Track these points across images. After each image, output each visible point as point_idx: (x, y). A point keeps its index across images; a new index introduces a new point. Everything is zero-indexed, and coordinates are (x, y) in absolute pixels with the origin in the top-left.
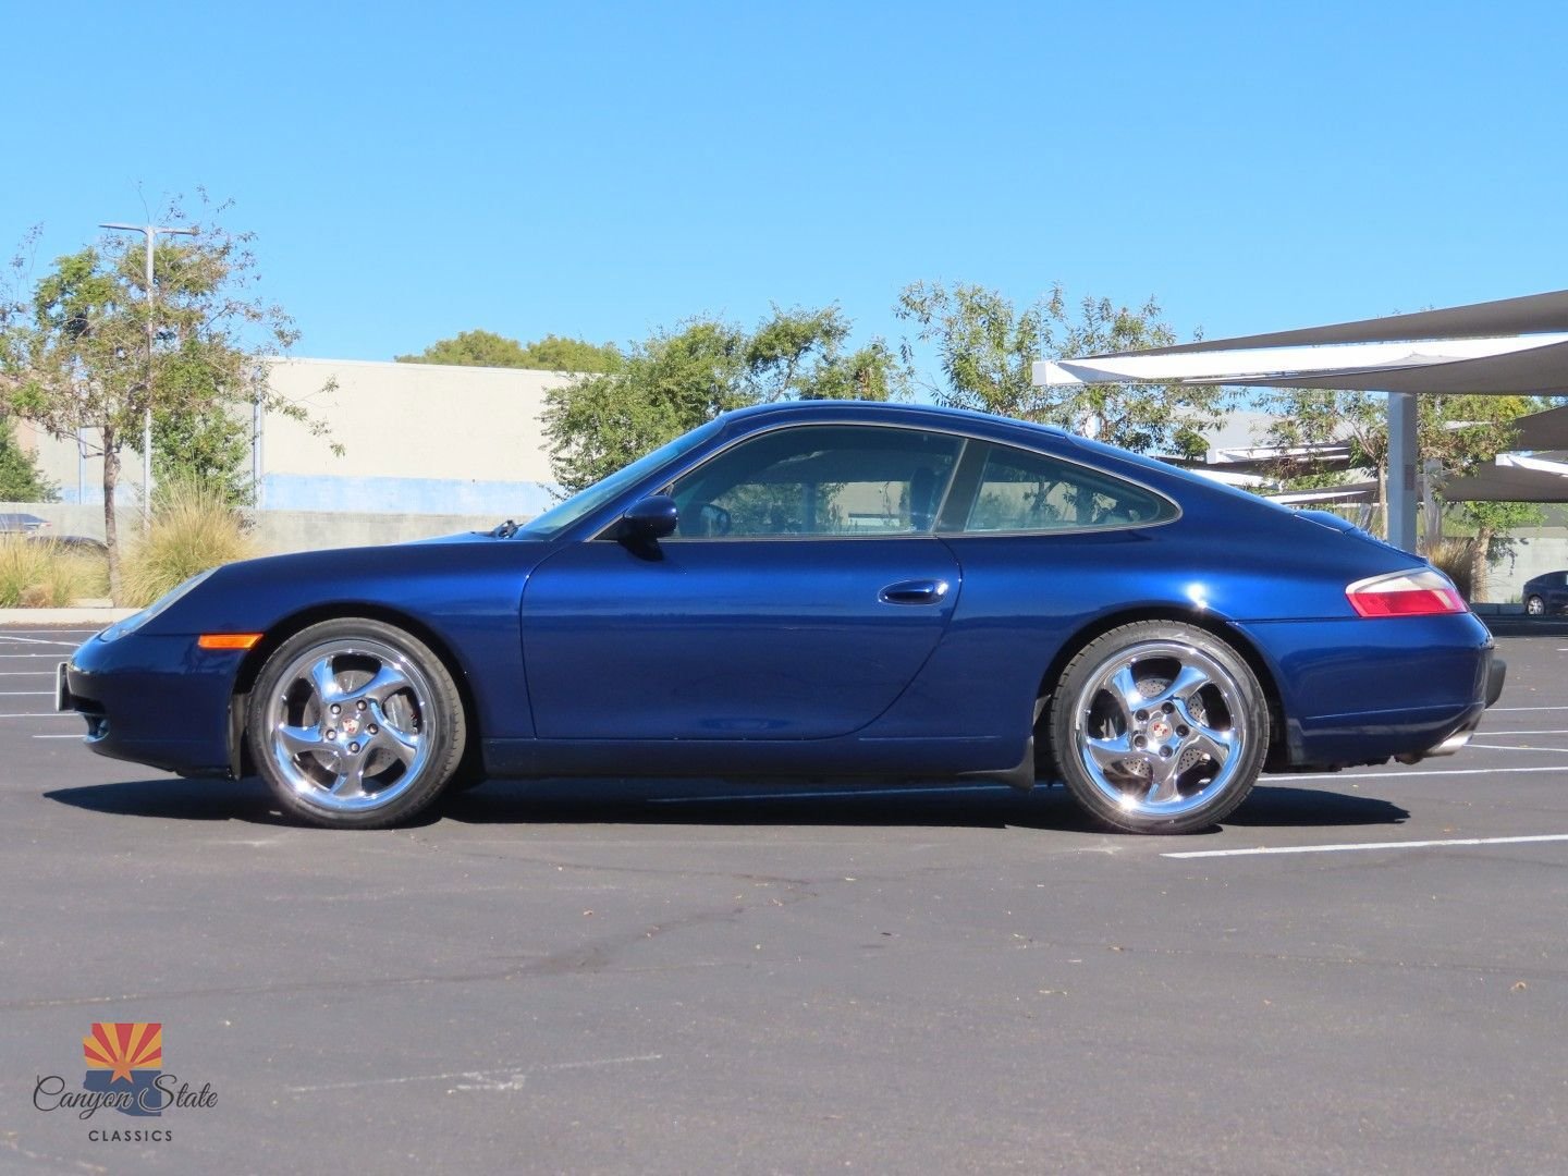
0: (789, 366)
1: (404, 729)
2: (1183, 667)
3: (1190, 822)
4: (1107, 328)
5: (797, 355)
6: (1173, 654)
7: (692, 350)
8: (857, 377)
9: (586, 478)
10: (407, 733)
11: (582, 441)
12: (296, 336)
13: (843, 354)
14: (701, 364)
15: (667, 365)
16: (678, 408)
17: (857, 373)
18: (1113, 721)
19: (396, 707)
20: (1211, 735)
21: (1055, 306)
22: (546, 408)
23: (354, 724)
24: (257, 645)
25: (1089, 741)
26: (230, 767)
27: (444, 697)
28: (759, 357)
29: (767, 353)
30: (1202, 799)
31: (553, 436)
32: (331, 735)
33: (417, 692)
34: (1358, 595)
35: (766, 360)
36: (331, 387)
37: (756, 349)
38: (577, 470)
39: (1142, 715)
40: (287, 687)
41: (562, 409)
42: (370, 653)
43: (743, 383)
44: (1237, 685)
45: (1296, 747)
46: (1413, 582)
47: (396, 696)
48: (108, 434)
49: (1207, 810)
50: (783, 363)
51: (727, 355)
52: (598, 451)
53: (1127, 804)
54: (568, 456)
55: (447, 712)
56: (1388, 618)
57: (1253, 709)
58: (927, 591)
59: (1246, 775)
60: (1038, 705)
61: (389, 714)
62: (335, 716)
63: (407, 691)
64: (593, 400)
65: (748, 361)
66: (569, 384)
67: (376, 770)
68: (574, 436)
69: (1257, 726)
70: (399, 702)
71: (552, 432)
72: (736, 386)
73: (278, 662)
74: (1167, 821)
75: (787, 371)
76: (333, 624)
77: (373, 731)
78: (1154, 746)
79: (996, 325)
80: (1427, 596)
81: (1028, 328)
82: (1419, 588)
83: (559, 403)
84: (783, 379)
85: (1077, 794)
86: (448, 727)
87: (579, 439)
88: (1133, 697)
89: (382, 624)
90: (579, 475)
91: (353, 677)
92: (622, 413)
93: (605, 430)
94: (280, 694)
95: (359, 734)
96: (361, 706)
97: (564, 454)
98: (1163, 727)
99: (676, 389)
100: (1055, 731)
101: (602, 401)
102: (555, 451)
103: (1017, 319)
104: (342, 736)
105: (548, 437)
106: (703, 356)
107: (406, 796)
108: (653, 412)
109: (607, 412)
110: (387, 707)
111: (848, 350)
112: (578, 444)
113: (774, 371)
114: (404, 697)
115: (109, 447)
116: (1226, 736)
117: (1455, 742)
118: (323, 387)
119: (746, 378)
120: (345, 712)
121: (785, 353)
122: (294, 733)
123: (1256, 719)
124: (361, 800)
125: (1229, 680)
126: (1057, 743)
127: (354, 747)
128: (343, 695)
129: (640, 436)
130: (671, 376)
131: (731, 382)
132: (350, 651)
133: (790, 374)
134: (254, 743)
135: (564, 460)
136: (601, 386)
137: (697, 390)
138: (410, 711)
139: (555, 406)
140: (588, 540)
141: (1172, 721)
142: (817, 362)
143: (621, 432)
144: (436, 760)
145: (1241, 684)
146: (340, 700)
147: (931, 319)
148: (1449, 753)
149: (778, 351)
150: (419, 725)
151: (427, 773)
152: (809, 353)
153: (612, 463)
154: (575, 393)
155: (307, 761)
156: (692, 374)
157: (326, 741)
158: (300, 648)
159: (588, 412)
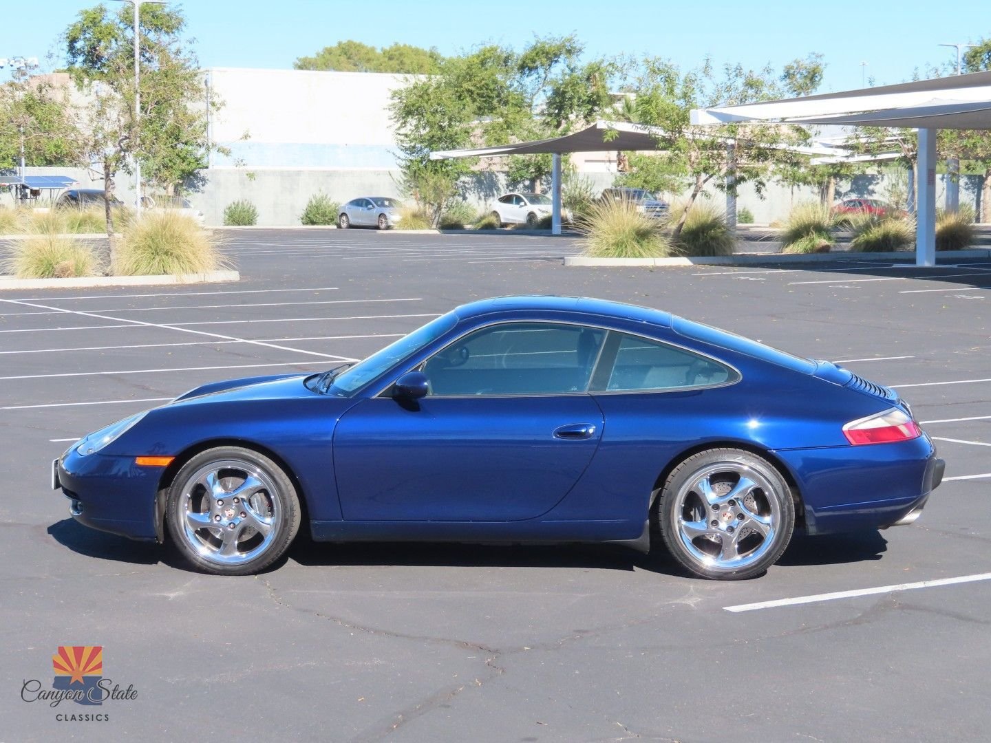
0: (545, 73)
1: (262, 514)
2: (741, 478)
3: (744, 573)
4: (739, 83)
5: (550, 65)
6: (735, 470)
7: (483, 63)
8: (588, 79)
9: (417, 145)
10: (265, 516)
11: (414, 122)
12: (223, 104)
13: (579, 65)
14: (489, 72)
15: (468, 74)
16: (474, 101)
17: (589, 77)
18: (699, 510)
19: (257, 501)
20: (758, 519)
21: (707, 69)
22: (391, 102)
23: (232, 512)
24: (172, 464)
25: (684, 523)
26: (157, 537)
27: (286, 496)
28: (526, 67)
29: (531, 65)
30: (753, 558)
31: (396, 120)
32: (218, 518)
33: (270, 492)
34: (850, 432)
35: (530, 69)
36: (246, 137)
37: (524, 62)
38: (411, 141)
39: (716, 507)
40: (190, 489)
41: (401, 102)
42: (240, 468)
43: (516, 84)
44: (775, 490)
45: (812, 525)
46: (886, 421)
47: (257, 494)
48: (107, 167)
49: (755, 566)
50: (541, 71)
51: (506, 66)
52: (424, 128)
53: (708, 561)
54: (405, 132)
55: (288, 504)
56: (870, 445)
57: (784, 504)
58: (583, 431)
59: (780, 544)
60: (653, 495)
61: (253, 505)
62: (220, 507)
63: (264, 491)
64: (420, 96)
65: (518, 69)
66: (406, 86)
67: (246, 538)
68: (409, 119)
69: (787, 514)
70: (259, 498)
71: (395, 118)
72: (511, 85)
73: (184, 474)
74: (731, 572)
75: (543, 75)
76: (218, 450)
77: (243, 515)
78: (723, 525)
79: (669, 79)
80: (894, 429)
81: (689, 82)
82: (888, 425)
83: (399, 98)
84: (541, 81)
85: (676, 555)
86: (289, 514)
87: (412, 121)
88: (711, 495)
89: (248, 450)
90: (413, 144)
91: (231, 481)
92: (438, 104)
93: (428, 116)
94: (186, 493)
95: (235, 518)
96: (236, 500)
97: (403, 131)
98: (729, 514)
99: (473, 88)
100: (662, 516)
101: (426, 98)
102: (399, 129)
103: (682, 77)
104: (225, 519)
105: (392, 120)
106: (491, 67)
107: (264, 556)
108: (458, 104)
109: (429, 104)
110: (252, 501)
111: (583, 62)
112: (411, 125)
113: (535, 76)
114: (262, 494)
115: (107, 175)
116: (767, 519)
117: (911, 517)
118: (241, 137)
119: (518, 82)
120: (226, 503)
121: (542, 65)
122: (195, 517)
123: (786, 510)
124: (237, 558)
125: (770, 487)
126: (663, 524)
127: (232, 526)
128: (225, 494)
129: (450, 119)
130: (470, 80)
131: (508, 83)
132: (229, 467)
133: (546, 77)
134: (171, 524)
135: (403, 135)
136: (426, 88)
137: (487, 89)
138: (266, 502)
139: (396, 101)
140: (374, 397)
141: (734, 511)
142: (563, 71)
143: (438, 116)
144: (282, 534)
145: (777, 488)
146: (222, 497)
147: (627, 78)
148: (908, 524)
149: (538, 63)
150: (271, 510)
151: (276, 542)
152: (557, 64)
153: (433, 136)
154: (410, 91)
155: (204, 533)
156: (483, 79)
157: (215, 522)
158: (198, 466)
159: (417, 105)
